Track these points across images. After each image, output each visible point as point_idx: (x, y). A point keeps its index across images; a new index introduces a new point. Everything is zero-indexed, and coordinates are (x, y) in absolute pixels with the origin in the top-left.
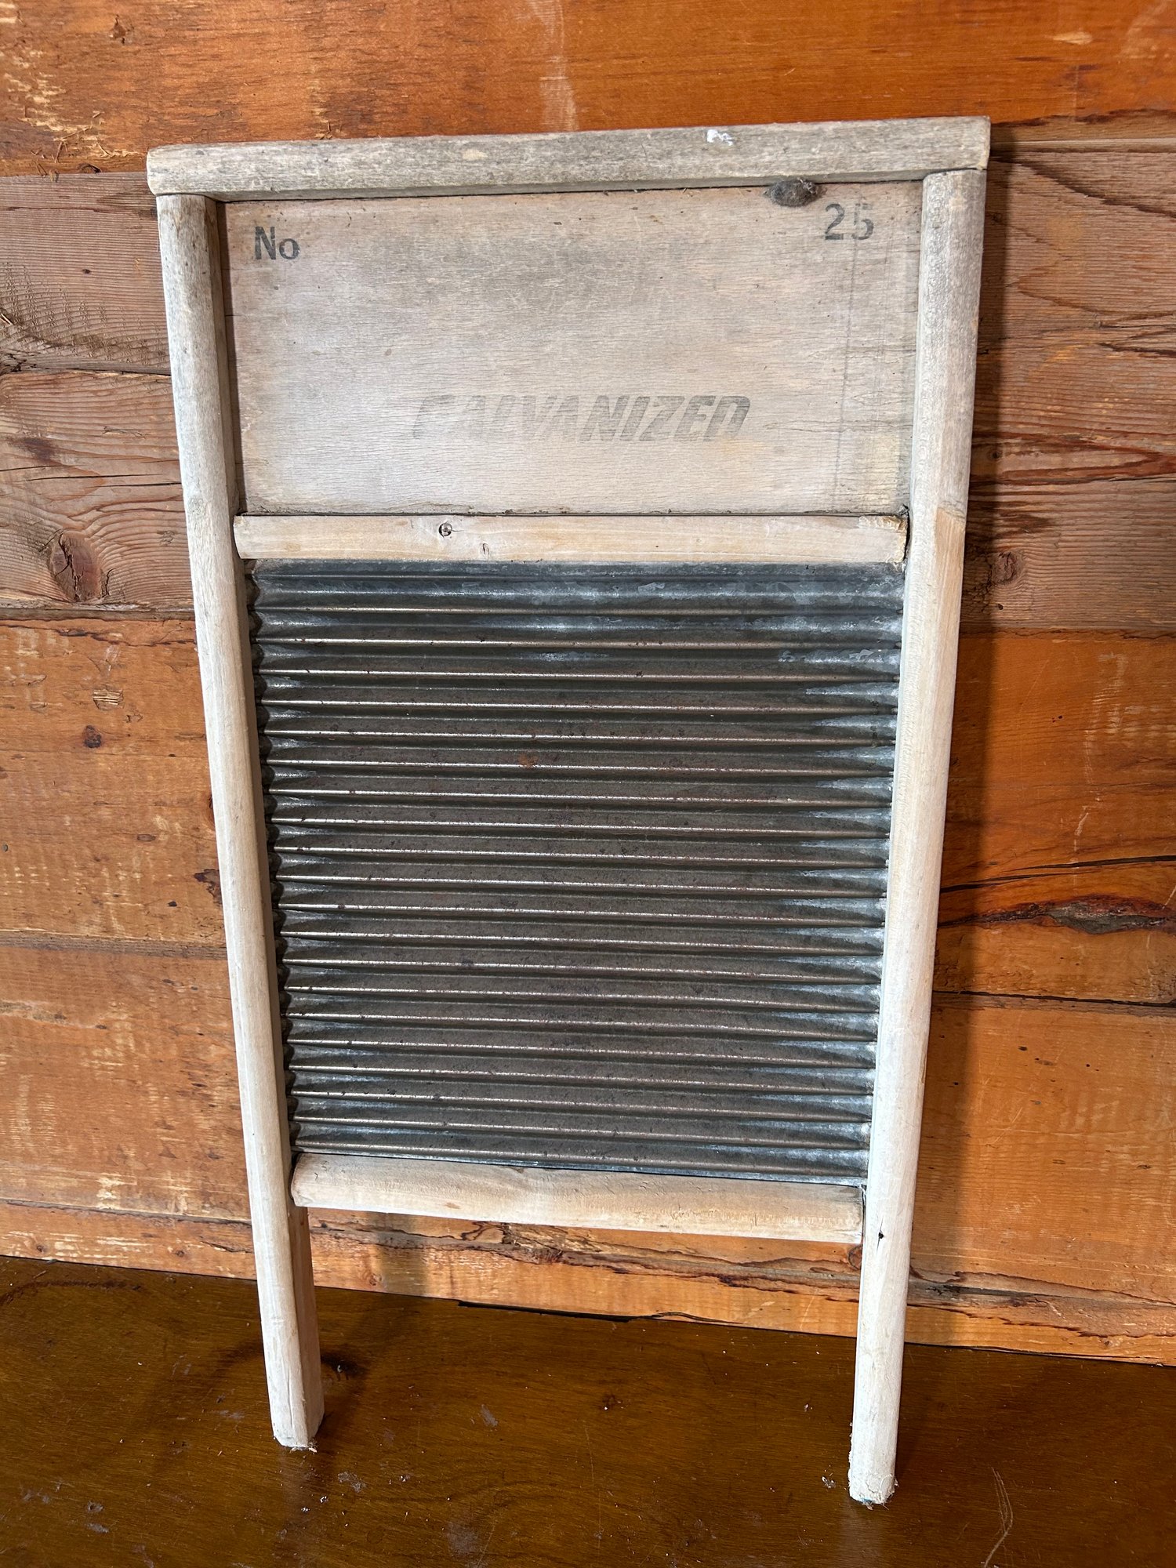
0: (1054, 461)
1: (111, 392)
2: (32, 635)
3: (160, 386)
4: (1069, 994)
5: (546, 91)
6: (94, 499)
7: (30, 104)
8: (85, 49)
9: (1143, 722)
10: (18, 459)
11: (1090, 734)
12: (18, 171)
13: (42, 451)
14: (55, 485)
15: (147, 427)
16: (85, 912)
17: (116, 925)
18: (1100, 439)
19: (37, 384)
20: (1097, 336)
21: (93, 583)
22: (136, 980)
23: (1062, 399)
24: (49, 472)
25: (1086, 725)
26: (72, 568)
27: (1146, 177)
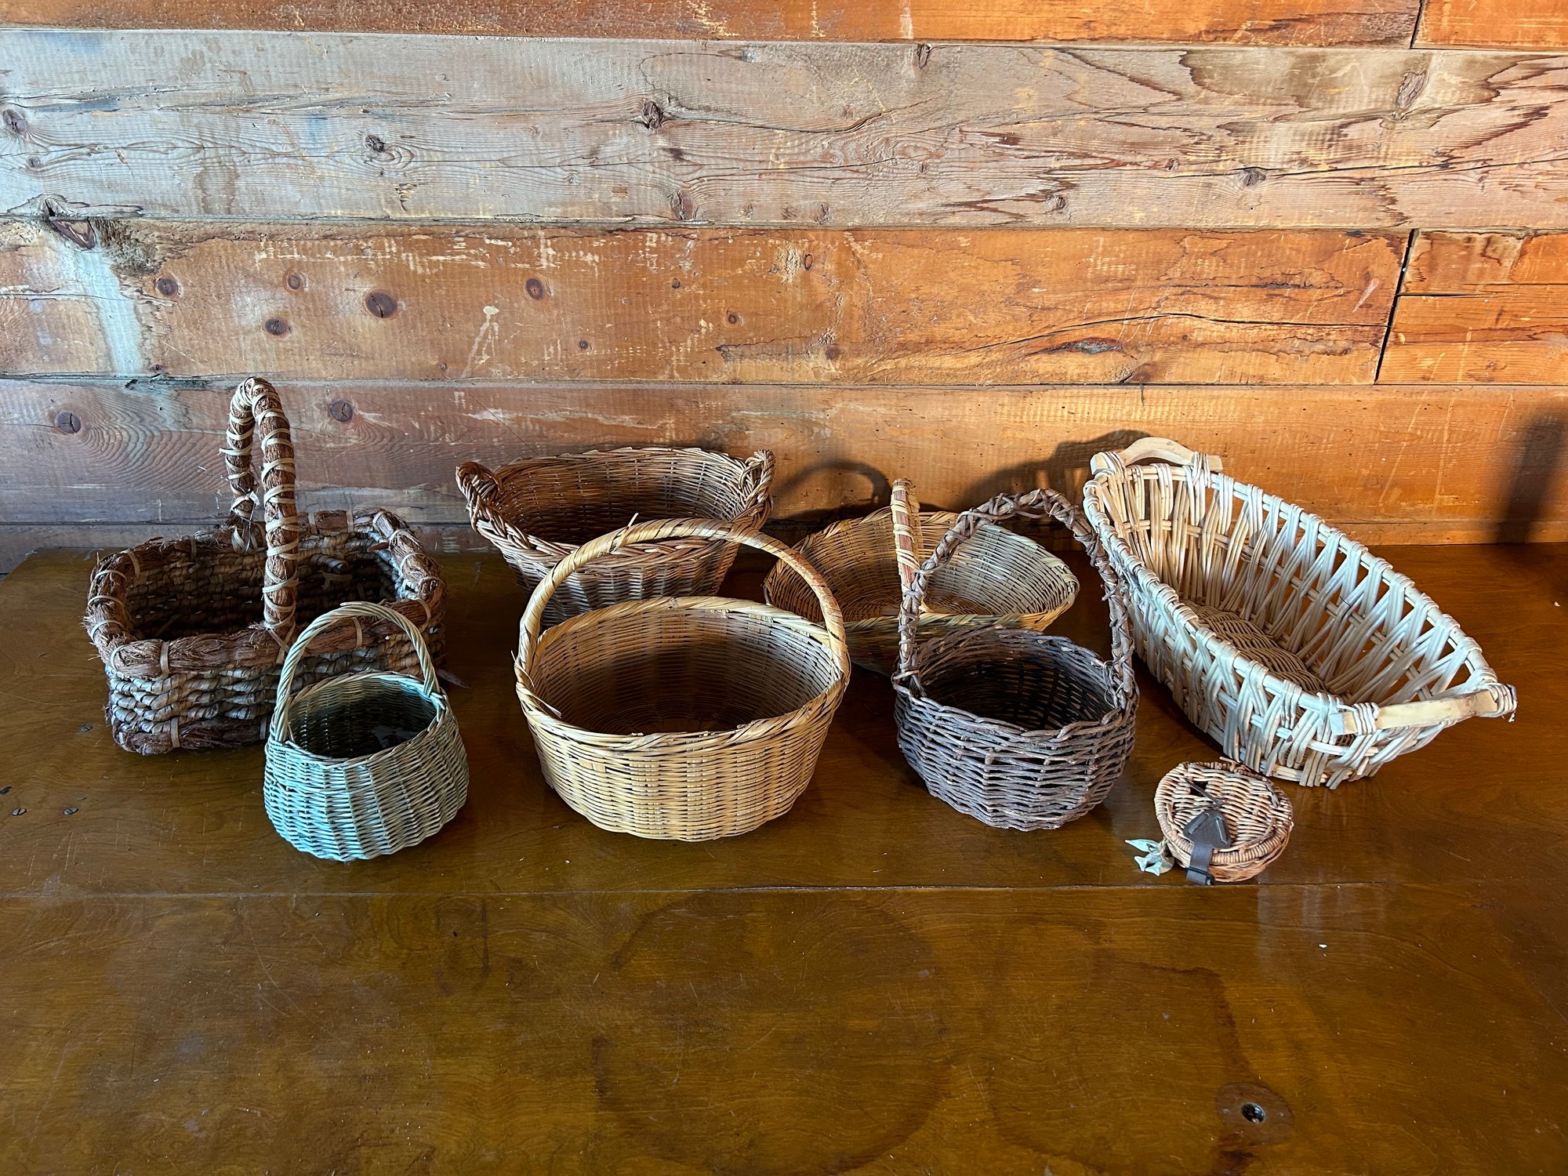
0: (1078, 162)
1: (712, 130)
2: (655, 236)
4: (1082, 381)
5: (902, 20)
6: (697, 175)
7: (696, 13)
9: (1110, 264)
10: (669, 157)
11: (1090, 270)
12: (685, 38)
13: (677, 154)
14: (680, 168)
16: (662, 368)
17: (676, 374)
18: (1094, 154)
19: (681, 125)
20: (1093, 116)
21: (690, 212)
22: (680, 402)
23: (1081, 139)
24: (678, 163)
25: (1089, 266)
26: (682, 205)
27: (1110, 60)
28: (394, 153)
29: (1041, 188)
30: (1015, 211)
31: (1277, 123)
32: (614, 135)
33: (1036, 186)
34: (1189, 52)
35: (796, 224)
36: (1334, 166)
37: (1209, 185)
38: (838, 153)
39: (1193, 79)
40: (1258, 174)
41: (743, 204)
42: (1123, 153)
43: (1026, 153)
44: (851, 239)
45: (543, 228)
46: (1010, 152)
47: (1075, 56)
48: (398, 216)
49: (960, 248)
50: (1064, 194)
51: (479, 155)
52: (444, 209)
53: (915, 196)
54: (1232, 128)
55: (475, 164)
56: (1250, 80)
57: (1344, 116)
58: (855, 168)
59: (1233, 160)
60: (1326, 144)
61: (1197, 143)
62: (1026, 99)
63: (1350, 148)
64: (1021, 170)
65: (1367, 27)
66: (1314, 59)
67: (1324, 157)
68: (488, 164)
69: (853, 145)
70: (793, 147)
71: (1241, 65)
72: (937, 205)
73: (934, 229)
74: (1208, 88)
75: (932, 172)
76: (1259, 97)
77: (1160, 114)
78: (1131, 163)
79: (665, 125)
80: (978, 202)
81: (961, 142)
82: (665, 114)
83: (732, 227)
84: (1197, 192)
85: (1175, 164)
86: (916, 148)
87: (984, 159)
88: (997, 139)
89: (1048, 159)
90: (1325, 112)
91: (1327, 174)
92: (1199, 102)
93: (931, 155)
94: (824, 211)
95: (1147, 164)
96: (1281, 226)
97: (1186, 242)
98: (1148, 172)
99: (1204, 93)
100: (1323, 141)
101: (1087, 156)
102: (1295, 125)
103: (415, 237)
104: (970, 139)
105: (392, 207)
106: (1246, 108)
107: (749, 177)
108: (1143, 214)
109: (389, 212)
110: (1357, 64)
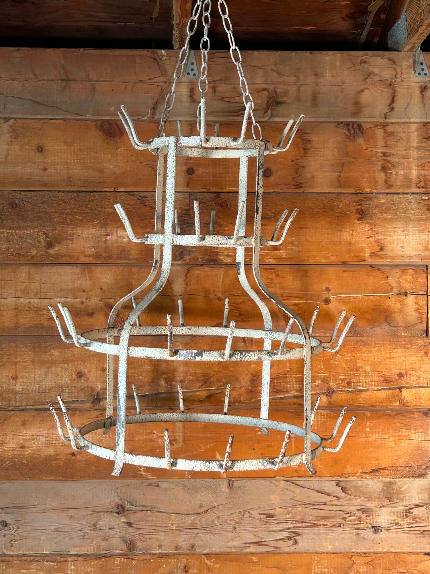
0: (300, 525)
1: (145, 514)
2: (119, 559)
6: (138, 533)
10: (125, 526)
13: (130, 524)
14: (131, 530)
18: (307, 521)
19: (131, 513)
20: (304, 506)
21: (135, 549)
23: (300, 515)
24: (130, 528)
26: (131, 546)
27: (307, 484)
28: (11, 527)
29: (285, 536)
30: (275, 546)
31: (382, 508)
32: (104, 517)
33: (283, 535)
34: (339, 481)
35: (180, 552)
36: (411, 525)
37: (358, 534)
38: (198, 522)
39: (343, 491)
40: (378, 529)
41: (158, 544)
42: (319, 521)
43: (278, 521)
44: (205, 559)
45: (70, 557)
46: (270, 521)
47: (293, 483)
48: (9, 553)
49: (254, 562)
50: (296, 538)
51: (47, 528)
52: (29, 550)
53: (232, 540)
54: (364, 511)
55: (44, 531)
56: (367, 491)
57: (410, 505)
58: (205, 529)
59: (367, 523)
60: (405, 516)
61: (350, 517)
62: (275, 499)
63: (415, 518)
64: (276, 528)
65: (410, 471)
66: (390, 483)
67: (405, 522)
68: (50, 531)
69: (204, 520)
70: (179, 520)
71: (362, 486)
72: (242, 544)
73: (242, 554)
74: (350, 495)
75: (238, 529)
76: (372, 498)
77: (332, 505)
78: (323, 525)
79: (125, 513)
80: (259, 542)
81: (250, 517)
82: (126, 509)
83: (153, 554)
84: (354, 537)
85: (342, 525)
86: (231, 520)
87: (259, 524)
88: (265, 516)
89: (287, 524)
90: (401, 504)
91: (408, 529)
92: (348, 500)
93: (237, 523)
94: (193, 546)
95: (331, 525)
96: (394, 551)
97: (353, 558)
98: (331, 528)
99: (348, 497)
100: (403, 515)
101: (303, 522)
102: (390, 509)
103: (15, 562)
104: (254, 516)
105: (7, 550)
106: (367, 502)
107: (160, 533)
108: (332, 546)
109: (5, 551)
110: (410, 485)
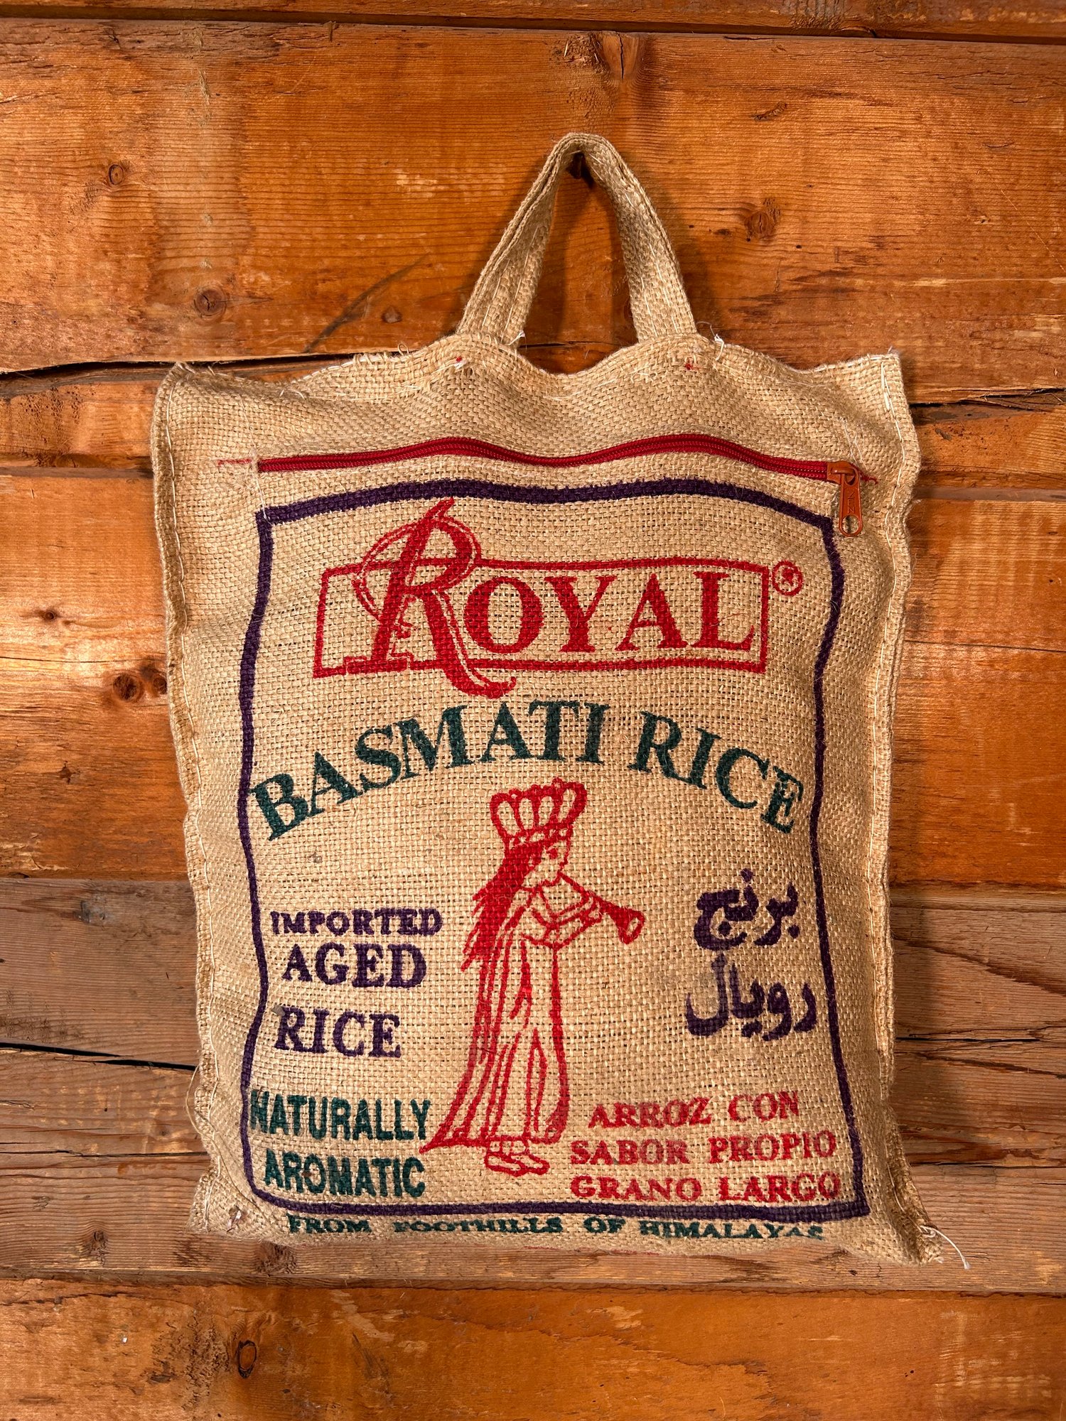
3: (56, 1063)
8: (33, 785)
15: (39, 1099)
